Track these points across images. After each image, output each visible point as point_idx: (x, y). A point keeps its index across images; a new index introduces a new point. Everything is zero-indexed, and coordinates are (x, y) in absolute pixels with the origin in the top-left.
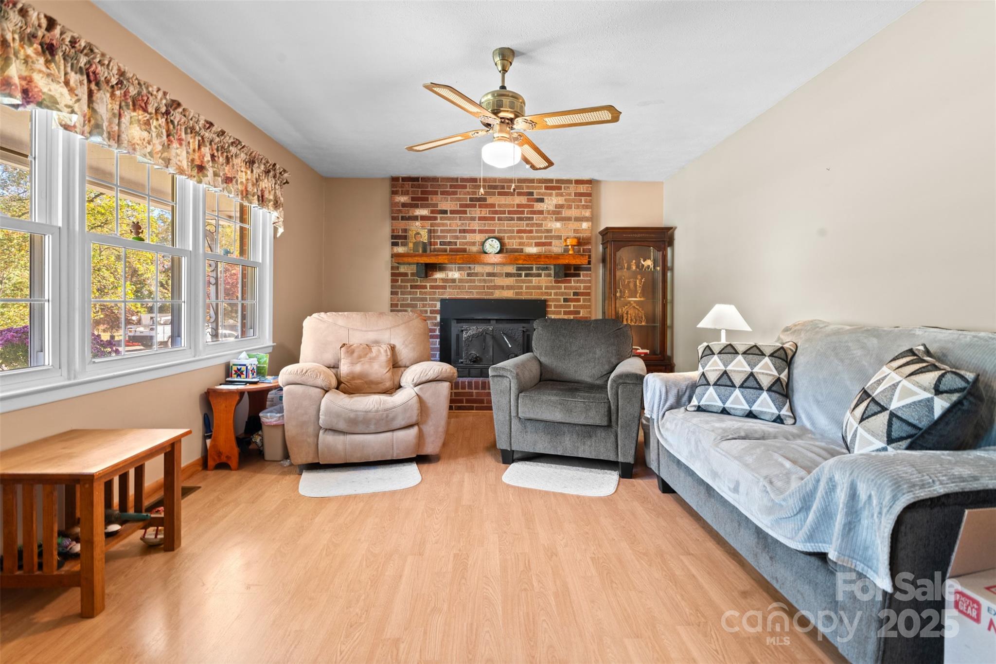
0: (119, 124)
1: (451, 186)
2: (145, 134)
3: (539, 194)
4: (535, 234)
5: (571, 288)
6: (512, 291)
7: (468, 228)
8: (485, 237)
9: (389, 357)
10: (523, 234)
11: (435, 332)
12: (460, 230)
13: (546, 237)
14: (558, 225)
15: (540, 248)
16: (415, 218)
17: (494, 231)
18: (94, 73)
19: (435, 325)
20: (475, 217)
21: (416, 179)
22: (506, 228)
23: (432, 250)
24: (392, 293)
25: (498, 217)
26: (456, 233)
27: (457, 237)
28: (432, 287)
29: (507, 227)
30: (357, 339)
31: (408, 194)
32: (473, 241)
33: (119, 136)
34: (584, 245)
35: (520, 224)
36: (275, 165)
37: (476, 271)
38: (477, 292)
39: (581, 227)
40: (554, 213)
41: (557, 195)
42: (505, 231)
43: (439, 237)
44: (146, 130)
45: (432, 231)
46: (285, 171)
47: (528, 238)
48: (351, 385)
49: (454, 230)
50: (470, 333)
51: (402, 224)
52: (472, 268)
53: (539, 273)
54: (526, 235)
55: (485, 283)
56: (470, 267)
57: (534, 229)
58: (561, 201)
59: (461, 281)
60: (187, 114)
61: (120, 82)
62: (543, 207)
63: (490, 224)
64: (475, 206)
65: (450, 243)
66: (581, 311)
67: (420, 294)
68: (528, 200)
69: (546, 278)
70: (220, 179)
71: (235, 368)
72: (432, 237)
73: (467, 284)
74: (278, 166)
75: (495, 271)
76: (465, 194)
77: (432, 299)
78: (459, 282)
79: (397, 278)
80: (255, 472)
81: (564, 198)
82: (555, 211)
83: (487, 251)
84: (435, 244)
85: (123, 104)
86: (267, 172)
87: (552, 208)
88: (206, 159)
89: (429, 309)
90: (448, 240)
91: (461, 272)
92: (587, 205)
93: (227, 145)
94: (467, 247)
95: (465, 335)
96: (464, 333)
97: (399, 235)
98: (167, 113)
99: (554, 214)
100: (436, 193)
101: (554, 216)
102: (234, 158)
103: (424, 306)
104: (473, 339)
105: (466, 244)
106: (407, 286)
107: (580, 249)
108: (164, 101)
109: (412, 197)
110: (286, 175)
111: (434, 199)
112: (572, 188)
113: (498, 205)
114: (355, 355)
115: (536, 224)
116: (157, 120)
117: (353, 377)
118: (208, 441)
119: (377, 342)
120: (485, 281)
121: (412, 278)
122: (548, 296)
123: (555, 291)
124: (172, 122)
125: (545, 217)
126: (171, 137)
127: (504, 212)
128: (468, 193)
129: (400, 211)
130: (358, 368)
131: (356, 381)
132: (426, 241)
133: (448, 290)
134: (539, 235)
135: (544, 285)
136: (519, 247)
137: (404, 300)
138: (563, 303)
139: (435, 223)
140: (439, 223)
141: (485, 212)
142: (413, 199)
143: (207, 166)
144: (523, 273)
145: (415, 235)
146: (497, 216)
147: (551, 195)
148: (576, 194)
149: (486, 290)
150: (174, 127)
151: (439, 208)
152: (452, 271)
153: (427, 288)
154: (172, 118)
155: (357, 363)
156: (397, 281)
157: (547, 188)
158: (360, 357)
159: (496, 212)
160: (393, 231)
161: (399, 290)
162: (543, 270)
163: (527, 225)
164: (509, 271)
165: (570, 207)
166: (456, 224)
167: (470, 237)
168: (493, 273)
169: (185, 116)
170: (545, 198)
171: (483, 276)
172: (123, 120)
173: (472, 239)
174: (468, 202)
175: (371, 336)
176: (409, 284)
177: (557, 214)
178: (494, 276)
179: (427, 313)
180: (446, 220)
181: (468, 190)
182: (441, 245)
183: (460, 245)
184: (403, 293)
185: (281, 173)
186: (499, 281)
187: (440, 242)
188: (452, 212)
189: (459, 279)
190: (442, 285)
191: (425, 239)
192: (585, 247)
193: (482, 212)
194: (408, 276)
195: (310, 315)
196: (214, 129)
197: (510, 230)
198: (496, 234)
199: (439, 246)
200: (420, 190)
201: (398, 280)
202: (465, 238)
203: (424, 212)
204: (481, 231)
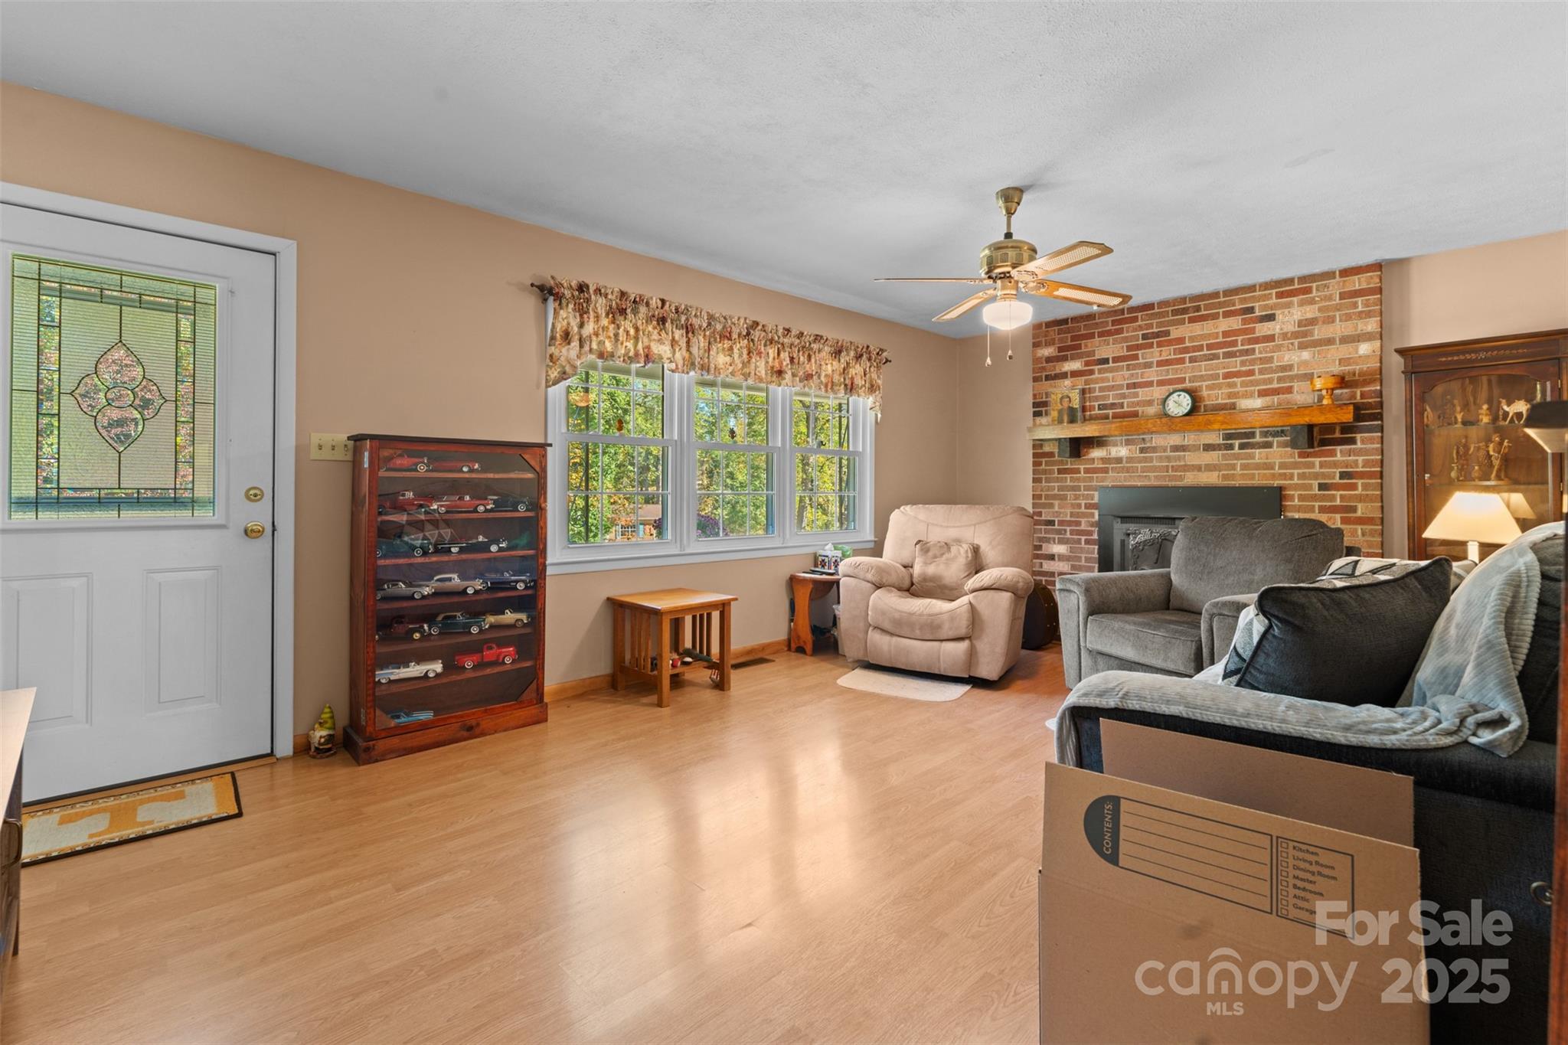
0: (708, 358)
1: (1114, 323)
2: (728, 359)
3: (1265, 307)
4: (1257, 377)
5: (1335, 465)
6: (1216, 474)
7: (1140, 380)
8: (1169, 390)
9: (970, 558)
10: (1235, 379)
11: (1092, 535)
12: (1127, 384)
13: (1280, 380)
14: (1306, 355)
15: (1268, 398)
16: (1064, 376)
17: (1183, 380)
18: (691, 325)
19: (1092, 525)
20: (1152, 363)
21: (1065, 321)
22: (1204, 373)
23: (1087, 417)
24: (1035, 480)
25: (1190, 357)
26: (1123, 389)
27: (1124, 396)
28: (1087, 471)
29: (1205, 371)
30: (936, 536)
31: (1054, 344)
32: (1148, 399)
33: (708, 369)
34: (1363, 386)
35: (1228, 362)
36: (868, 347)
37: (1154, 445)
38: (1156, 477)
39: (1357, 352)
40: (1295, 335)
41: (1302, 304)
42: (1202, 378)
43: (1097, 398)
44: (729, 355)
45: (1087, 391)
46: (882, 350)
47: (1244, 384)
48: (922, 587)
49: (1118, 385)
50: (1140, 538)
51: (1046, 386)
52: (1147, 439)
53: (1267, 442)
54: (1240, 379)
55: (1169, 461)
56: (1143, 439)
57: (1256, 367)
58: (1310, 312)
59: (1130, 460)
60: (766, 328)
61: (709, 324)
62: (1274, 329)
63: (1177, 369)
64: (1151, 346)
65: (1113, 406)
66: (1359, 506)
67: (1071, 481)
68: (1244, 322)
69: (1280, 449)
70: (798, 379)
71: (820, 559)
72: (1087, 399)
73: (1139, 465)
74: (872, 348)
75: (1186, 443)
76: (1135, 330)
77: (1087, 488)
78: (1127, 462)
79: (1041, 460)
80: (822, 660)
81: (1317, 306)
82: (1298, 332)
83: (1170, 413)
84: (1092, 408)
85: (712, 339)
86: (859, 357)
87: (1290, 328)
88: (785, 363)
89: (1083, 503)
90: (1111, 401)
91: (1130, 447)
92: (1370, 311)
93: (808, 344)
94: (1140, 409)
95: (1132, 542)
96: (1131, 537)
97: (1042, 402)
98: (748, 334)
99: (1296, 338)
100: (1091, 336)
101: (1296, 342)
102: (817, 353)
103: (1077, 497)
104: (1146, 547)
105: (1138, 404)
106: (1054, 470)
107: (1356, 393)
108: (745, 326)
109: (1059, 347)
110: (885, 354)
111: (1089, 345)
112: (1335, 287)
113: (1190, 337)
114: (930, 554)
115: (1261, 359)
116: (740, 343)
117: (925, 579)
118: (792, 624)
119: (958, 541)
120: (1168, 458)
121: (1060, 459)
122: (1285, 479)
123: (1300, 471)
124: (752, 340)
125: (1277, 345)
126: (751, 354)
127: (1200, 348)
128: (1141, 328)
129: (1043, 369)
130: (931, 570)
131: (927, 584)
132: (1077, 406)
133: (1111, 474)
134: (1266, 376)
135: (1277, 461)
136: (1228, 401)
137: (1049, 489)
138: (1317, 492)
139: (1091, 379)
140: (1097, 378)
141: (1167, 353)
142: (1060, 349)
143: (786, 370)
144: (1237, 443)
145: (1062, 399)
146: (1188, 355)
147: (1289, 305)
148: (1342, 296)
149: (1170, 473)
150: (754, 345)
151: (1097, 357)
152: (1117, 445)
153: (1080, 473)
154: (753, 337)
155: (930, 564)
156: (1040, 464)
157: (1280, 295)
158: (935, 557)
159: (1186, 350)
160: (1035, 396)
161: (1043, 476)
162: (1273, 436)
163: (1243, 363)
164: (1211, 442)
165: (1331, 320)
166: (1121, 376)
167: (1143, 394)
168: (1183, 446)
169: (765, 331)
170: (1278, 312)
171: (1165, 450)
172: (711, 352)
173: (1147, 396)
174: (1141, 342)
175: (952, 533)
176: (1056, 468)
177: (1302, 336)
178: (1184, 451)
179: (1080, 508)
180: (1108, 372)
181: (1140, 323)
182: (1099, 409)
183: (1128, 407)
184: (1048, 480)
185: (878, 354)
186: (1191, 458)
187: (1099, 405)
188: (1116, 360)
189: (1127, 458)
190: (1102, 468)
191: (1076, 404)
192: (1366, 389)
193: (1163, 353)
194: (1054, 457)
195: (899, 508)
196: (793, 333)
197: (1211, 375)
198: (1187, 385)
199: (1097, 412)
200: (1069, 335)
201: (1042, 462)
202: (1136, 395)
203: (1075, 365)
204: (1161, 383)
